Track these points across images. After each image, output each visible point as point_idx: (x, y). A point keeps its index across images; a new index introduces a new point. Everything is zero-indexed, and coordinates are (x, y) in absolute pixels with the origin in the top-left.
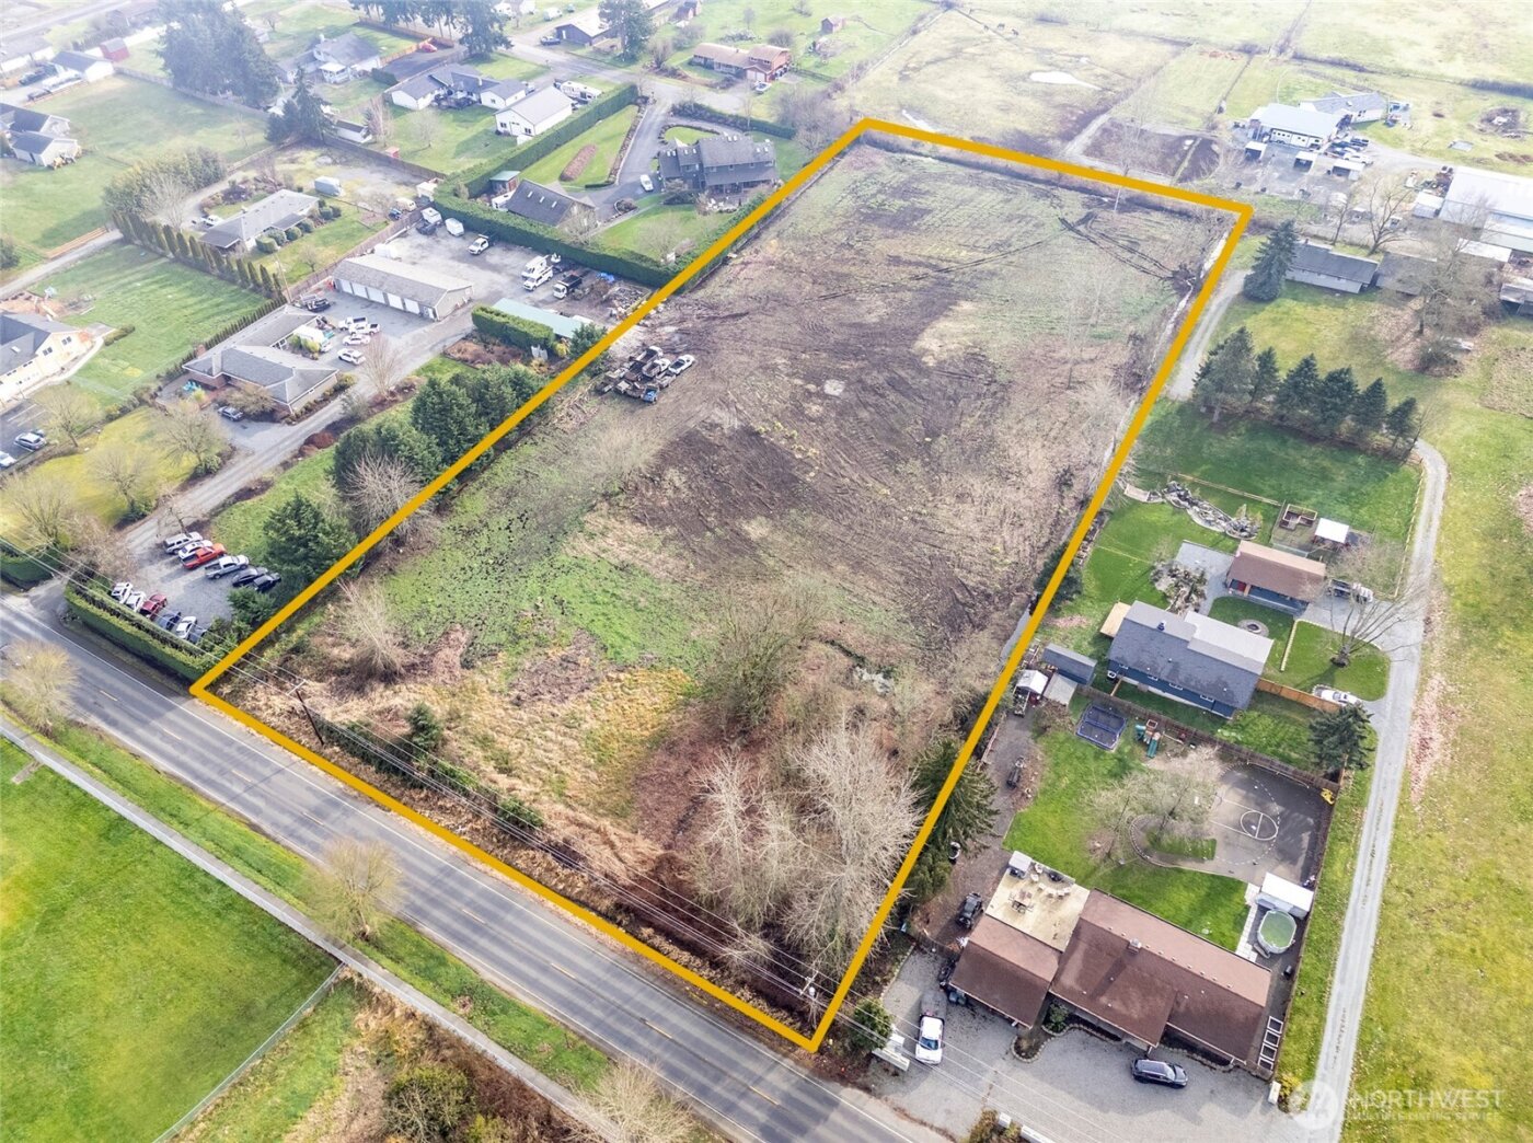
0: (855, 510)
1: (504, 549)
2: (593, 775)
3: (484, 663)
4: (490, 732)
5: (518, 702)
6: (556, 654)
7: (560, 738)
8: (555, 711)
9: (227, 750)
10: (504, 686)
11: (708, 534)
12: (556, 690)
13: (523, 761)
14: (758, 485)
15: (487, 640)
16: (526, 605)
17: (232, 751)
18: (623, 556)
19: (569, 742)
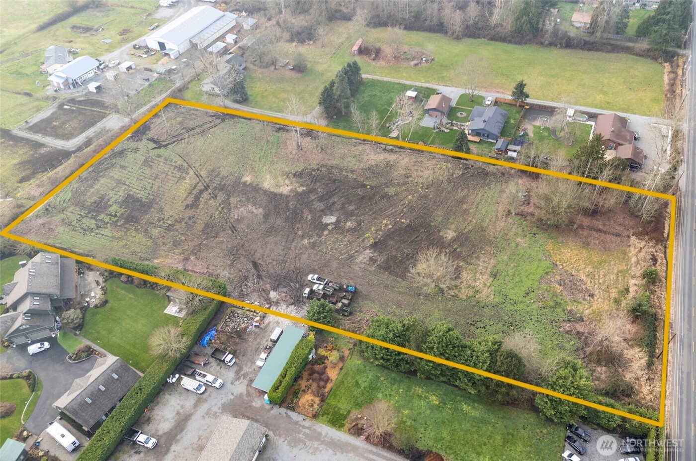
0: (425, 205)
1: (500, 325)
2: (612, 263)
3: (576, 314)
4: (612, 301)
5: (592, 296)
6: (559, 289)
7: (601, 276)
8: (589, 282)
9: (685, 400)
10: (586, 302)
11: (458, 250)
12: (578, 284)
13: (619, 286)
14: (416, 238)
15: (563, 316)
16: (535, 306)
17: (684, 396)
18: (486, 276)
19: (602, 273)
